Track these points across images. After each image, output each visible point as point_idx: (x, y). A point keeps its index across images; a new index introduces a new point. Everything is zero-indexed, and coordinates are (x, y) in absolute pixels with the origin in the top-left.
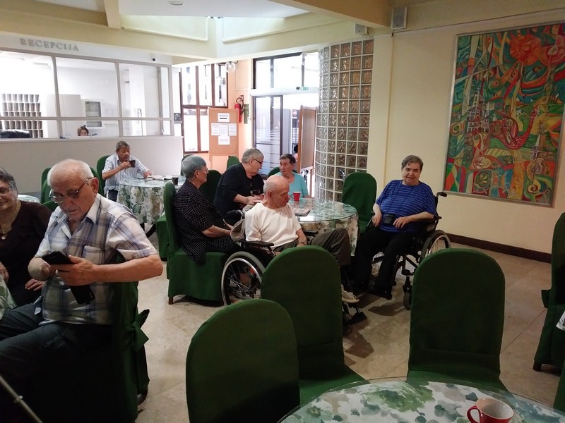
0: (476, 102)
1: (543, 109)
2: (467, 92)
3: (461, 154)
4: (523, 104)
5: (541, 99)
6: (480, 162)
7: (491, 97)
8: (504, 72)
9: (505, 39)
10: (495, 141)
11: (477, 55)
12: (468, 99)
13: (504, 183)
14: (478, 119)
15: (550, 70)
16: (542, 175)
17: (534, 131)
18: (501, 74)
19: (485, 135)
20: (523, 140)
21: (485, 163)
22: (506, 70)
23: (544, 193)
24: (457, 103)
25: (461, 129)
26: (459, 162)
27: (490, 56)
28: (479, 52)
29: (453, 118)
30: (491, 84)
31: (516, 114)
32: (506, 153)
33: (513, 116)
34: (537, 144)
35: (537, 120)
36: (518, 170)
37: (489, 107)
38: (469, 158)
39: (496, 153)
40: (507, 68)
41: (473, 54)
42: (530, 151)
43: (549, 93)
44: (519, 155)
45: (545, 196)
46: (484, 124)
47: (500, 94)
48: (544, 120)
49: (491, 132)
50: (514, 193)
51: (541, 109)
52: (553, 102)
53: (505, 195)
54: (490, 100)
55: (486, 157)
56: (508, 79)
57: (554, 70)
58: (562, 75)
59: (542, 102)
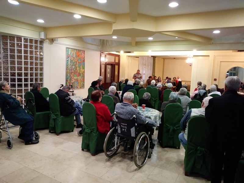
0: (71, 65)
2: (69, 63)
3: (69, 79)
4: (79, 67)
9: (75, 51)
10: (75, 75)
13: (77, 85)
14: (72, 70)
17: (81, 73)
20: (79, 75)
21: (74, 81)
22: (76, 58)
23: (83, 86)
24: (67, 66)
25: (69, 73)
26: (69, 81)
27: (73, 54)
28: (71, 53)
29: (67, 69)
30: (73, 61)
31: (78, 69)
32: (77, 78)
34: (81, 75)
35: (81, 70)
36: (79, 81)
37: (73, 67)
38: (70, 80)
39: (75, 78)
41: (70, 53)
44: (79, 78)
46: (73, 71)
47: (75, 64)
48: (82, 70)
49: (74, 73)
50: (79, 87)
51: (81, 68)
52: (83, 66)
53: (77, 88)
54: (73, 65)
55: (74, 79)
56: (76, 60)
57: (82, 60)
58: (84, 61)
59: (81, 66)
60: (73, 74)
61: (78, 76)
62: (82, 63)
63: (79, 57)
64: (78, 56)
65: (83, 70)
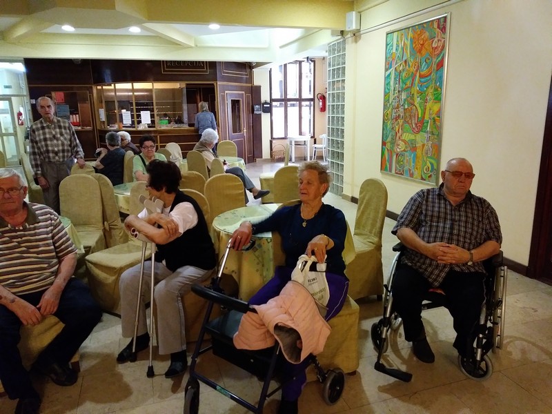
0: (397, 92)
1: (431, 97)
2: (392, 83)
3: (389, 139)
4: (421, 93)
5: (430, 87)
6: (399, 145)
7: (404, 86)
8: (411, 64)
9: (410, 34)
10: (407, 126)
11: (396, 49)
12: (393, 89)
13: (412, 164)
14: (398, 107)
15: (434, 60)
16: (431, 158)
17: (427, 117)
18: (409, 66)
19: (402, 121)
20: (420, 126)
21: (402, 146)
22: (411, 62)
23: (432, 173)
24: (386, 94)
25: (389, 116)
26: (388, 146)
27: (403, 49)
28: (398, 46)
29: (385, 106)
30: (404, 74)
31: (417, 101)
32: (412, 137)
33: (416, 104)
34: (428, 129)
35: (428, 105)
36: (419, 152)
37: (404, 96)
38: (393, 142)
39: (408, 136)
40: (412, 60)
41: (394, 50)
42: (425, 135)
43: (434, 82)
44: (421, 138)
45: (433, 176)
46: (401, 111)
47: (409, 83)
48: (433, 107)
49: (405, 118)
50: (417, 173)
51: (430, 97)
52: (436, 89)
53: (412, 175)
54: (404, 90)
55: (402, 140)
56: (413, 69)
57: (436, 60)
58: (440, 65)
59: (431, 90)
60: (401, 121)
61: (418, 132)
62: (433, 76)
63: (423, 52)
64: (420, 51)
65: (436, 108)
